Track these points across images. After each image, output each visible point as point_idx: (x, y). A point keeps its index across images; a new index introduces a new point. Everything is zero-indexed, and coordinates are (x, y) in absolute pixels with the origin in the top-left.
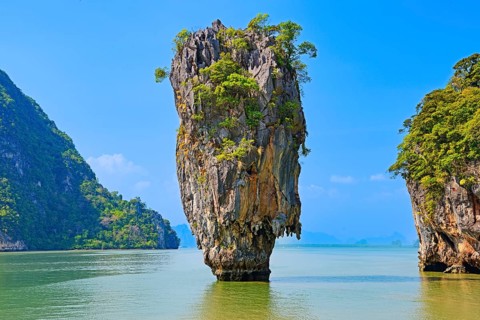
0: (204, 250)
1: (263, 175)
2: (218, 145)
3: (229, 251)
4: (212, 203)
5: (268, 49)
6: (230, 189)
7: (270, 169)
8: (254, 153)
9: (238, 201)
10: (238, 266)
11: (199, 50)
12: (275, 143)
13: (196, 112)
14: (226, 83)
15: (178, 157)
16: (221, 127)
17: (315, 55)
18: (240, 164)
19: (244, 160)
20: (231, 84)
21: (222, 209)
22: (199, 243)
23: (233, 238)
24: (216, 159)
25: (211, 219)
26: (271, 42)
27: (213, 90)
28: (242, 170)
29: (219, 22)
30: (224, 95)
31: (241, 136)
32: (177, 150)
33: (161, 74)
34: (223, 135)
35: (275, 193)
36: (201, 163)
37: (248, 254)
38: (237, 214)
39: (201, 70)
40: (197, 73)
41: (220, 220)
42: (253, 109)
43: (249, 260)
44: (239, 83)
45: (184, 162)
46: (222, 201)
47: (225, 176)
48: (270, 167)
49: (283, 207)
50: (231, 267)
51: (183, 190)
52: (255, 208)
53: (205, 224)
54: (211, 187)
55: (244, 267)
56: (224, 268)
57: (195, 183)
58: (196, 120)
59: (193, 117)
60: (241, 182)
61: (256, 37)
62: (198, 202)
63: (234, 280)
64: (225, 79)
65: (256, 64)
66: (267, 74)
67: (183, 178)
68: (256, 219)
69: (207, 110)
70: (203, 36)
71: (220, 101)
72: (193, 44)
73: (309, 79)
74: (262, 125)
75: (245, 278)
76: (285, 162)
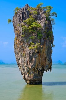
0: (23, 75)
1: (42, 54)
2: (29, 44)
3: (32, 76)
4: (27, 62)
5: (43, 14)
6: (33, 58)
7: (44, 52)
8: (40, 47)
9: (35, 62)
10: (34, 80)
11: (23, 14)
12: (46, 44)
13: (23, 34)
14: (32, 26)
15: (15, 47)
16: (30, 39)
17: (56, 16)
18: (36, 51)
19: (37, 49)
20: (34, 26)
21: (30, 64)
22: (22, 73)
23: (32, 72)
24: (29, 49)
25: (26, 66)
26: (44, 12)
27: (28, 27)
28: (37, 52)
29: (28, 5)
30: (31, 29)
31: (36, 42)
32: (15, 44)
33: (10, 21)
34: (31, 41)
35: (45, 59)
36: (23, 50)
37: (37, 77)
38: (35, 65)
39: (24, 21)
40: (22, 22)
41: (30, 67)
42: (39, 34)
43: (37, 78)
44: (36, 26)
45: (17, 49)
46: (31, 61)
47: (31, 54)
48: (44, 51)
49: (47, 63)
50: (32, 81)
51: (17, 57)
52: (40, 63)
53: (24, 68)
54: (27, 57)
55: (36, 81)
56: (30, 81)
57: (21, 55)
58: (23, 37)
59: (22, 36)
60: (36, 56)
61: (39, 10)
62: (22, 61)
63: (33, 84)
64: (31, 24)
65: (40, 19)
66: (44, 23)
67: (17, 53)
68: (40, 67)
69: (26, 34)
70: (24, 10)
71: (30, 31)
72: (21, 12)
73: (55, 24)
74: (42, 39)
75: (36, 84)
76: (48, 49)
